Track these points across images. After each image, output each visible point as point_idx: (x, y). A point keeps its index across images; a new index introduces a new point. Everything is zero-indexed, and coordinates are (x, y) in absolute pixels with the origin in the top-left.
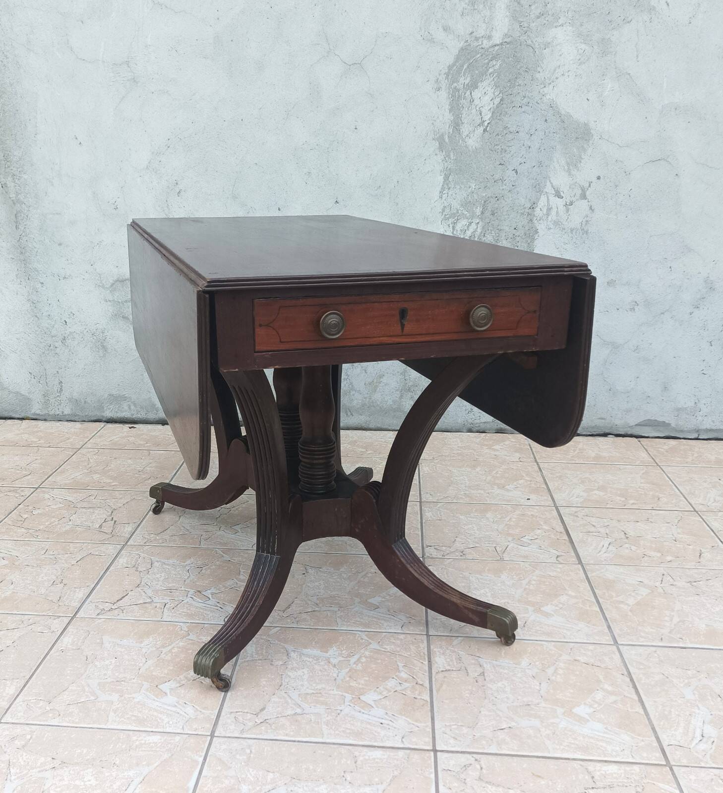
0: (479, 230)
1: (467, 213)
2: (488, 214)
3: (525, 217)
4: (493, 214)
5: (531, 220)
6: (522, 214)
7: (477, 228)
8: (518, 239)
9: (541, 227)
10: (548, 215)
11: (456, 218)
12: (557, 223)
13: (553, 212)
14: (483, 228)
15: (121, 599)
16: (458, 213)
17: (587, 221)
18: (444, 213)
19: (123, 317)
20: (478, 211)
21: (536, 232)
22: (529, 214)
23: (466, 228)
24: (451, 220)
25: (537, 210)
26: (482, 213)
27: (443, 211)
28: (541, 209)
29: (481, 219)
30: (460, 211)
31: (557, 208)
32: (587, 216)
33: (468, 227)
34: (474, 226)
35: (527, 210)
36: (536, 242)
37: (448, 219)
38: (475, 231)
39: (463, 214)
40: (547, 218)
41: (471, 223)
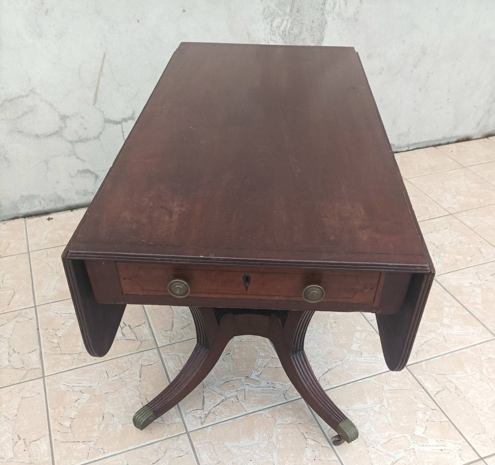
0: (289, 26)
1: (280, 12)
2: (295, 11)
3: (319, 11)
4: (298, 12)
5: (323, 14)
6: (317, 9)
7: (287, 24)
8: (314, 29)
9: (329, 18)
10: (334, 8)
11: (273, 17)
12: (339, 14)
13: (337, 7)
14: (292, 23)
15: (204, 403)
16: (274, 12)
17: (358, 11)
18: (264, 14)
19: (19, 132)
20: (288, 9)
21: (326, 23)
22: (322, 9)
23: (280, 25)
24: (269, 19)
25: (327, 5)
26: (291, 11)
27: (264, 11)
28: (329, 4)
29: (290, 16)
30: (276, 11)
31: (340, 3)
32: (358, 7)
33: (281, 24)
34: (285, 22)
35: (320, 6)
36: (326, 31)
37: (267, 18)
38: (286, 26)
39: (278, 13)
40: (333, 10)
41: (283, 20)
